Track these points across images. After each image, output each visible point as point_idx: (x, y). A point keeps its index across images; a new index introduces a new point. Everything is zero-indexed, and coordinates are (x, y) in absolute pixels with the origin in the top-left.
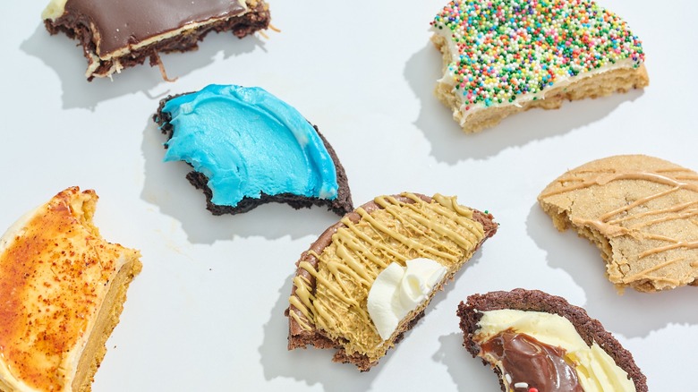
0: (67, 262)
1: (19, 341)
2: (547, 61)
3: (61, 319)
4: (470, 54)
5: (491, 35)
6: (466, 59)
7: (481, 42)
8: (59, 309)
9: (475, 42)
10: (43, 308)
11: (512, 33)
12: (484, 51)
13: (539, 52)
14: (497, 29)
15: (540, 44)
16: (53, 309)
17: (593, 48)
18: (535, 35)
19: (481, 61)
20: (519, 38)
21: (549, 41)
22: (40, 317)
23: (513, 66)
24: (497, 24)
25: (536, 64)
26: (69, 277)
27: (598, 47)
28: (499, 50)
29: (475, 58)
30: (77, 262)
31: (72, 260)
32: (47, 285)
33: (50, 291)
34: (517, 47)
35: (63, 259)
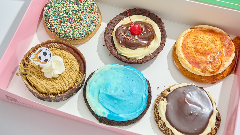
0: (214, 40)
1: (192, 35)
2: (73, 7)
3: (200, 41)
4: (56, 9)
5: (60, 4)
6: (55, 10)
7: (58, 6)
8: (202, 41)
9: (56, 7)
10: (202, 38)
11: (64, 3)
12: (59, 8)
13: (71, 5)
14: (61, 3)
15: (71, 4)
16: (202, 39)
17: (83, 2)
18: (70, 2)
19: (58, 10)
20: (66, 3)
21: (73, 3)
22: (199, 38)
23: (66, 9)
24: (60, 2)
25: (71, 7)
26: (210, 41)
27: (84, 1)
28: (62, 7)
29: (57, 10)
30: (214, 42)
31: (215, 41)
32: (207, 38)
33: (206, 38)
34: (66, 6)
35: (214, 39)
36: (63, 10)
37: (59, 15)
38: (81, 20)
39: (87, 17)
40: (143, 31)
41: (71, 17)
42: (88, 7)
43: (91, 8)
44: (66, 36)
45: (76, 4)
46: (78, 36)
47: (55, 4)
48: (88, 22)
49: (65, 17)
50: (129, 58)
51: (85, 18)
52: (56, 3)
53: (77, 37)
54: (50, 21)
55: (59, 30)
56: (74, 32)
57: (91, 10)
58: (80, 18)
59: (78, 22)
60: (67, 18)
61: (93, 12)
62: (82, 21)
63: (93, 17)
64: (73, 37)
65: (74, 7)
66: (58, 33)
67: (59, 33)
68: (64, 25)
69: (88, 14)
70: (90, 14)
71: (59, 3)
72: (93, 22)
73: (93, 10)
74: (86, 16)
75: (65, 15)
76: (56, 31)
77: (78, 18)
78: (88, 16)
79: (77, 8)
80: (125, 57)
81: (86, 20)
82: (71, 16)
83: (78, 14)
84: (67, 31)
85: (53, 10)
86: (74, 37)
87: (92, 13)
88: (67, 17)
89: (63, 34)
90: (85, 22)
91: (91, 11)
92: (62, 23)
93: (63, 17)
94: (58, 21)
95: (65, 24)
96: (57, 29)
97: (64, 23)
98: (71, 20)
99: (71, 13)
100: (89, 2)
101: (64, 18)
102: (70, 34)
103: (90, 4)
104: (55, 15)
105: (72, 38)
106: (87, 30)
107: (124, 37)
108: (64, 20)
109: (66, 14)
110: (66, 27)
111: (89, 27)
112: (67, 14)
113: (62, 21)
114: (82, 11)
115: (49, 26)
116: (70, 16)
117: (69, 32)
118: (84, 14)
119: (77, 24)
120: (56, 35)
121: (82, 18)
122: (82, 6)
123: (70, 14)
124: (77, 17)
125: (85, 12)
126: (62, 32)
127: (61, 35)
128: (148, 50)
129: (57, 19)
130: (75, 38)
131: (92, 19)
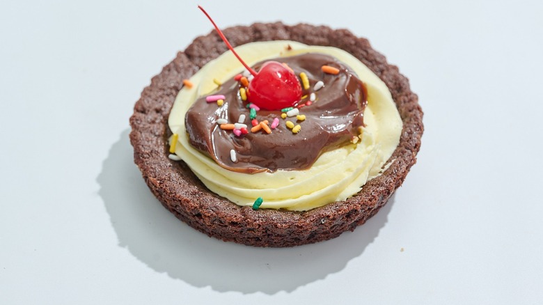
40: (307, 86)
50: (301, 210)
80: (283, 210)
107: (238, 132)
128: (370, 148)
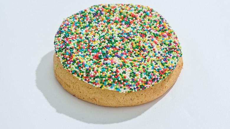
36: (97, 37)
37: (89, 46)
38: (143, 50)
39: (154, 44)
41: (120, 45)
42: (153, 27)
43: (160, 26)
44: (119, 81)
45: (124, 23)
46: (145, 78)
47: (77, 29)
48: (159, 53)
49: (107, 47)
51: (149, 46)
52: (78, 27)
53: (142, 82)
54: (74, 58)
55: (100, 70)
56: (134, 71)
57: (160, 30)
58: (139, 46)
59: (136, 54)
60: (111, 49)
61: (165, 34)
62: (146, 53)
63: (167, 43)
64: (133, 80)
65: (122, 28)
66: (98, 77)
67: (101, 77)
68: (107, 63)
69: (155, 39)
70: (161, 39)
71: (86, 27)
72: (170, 51)
73: (165, 30)
74: (152, 42)
75: (104, 45)
76: (92, 73)
77: (134, 46)
78: (156, 43)
79: (129, 30)
81: (154, 50)
82: (119, 43)
83: (135, 38)
84: (117, 71)
85: (75, 39)
86: (137, 82)
87: (164, 36)
88: (112, 47)
89: (110, 77)
90: (151, 54)
91: (160, 33)
92: (102, 60)
93: (101, 49)
94: (92, 57)
95: (108, 61)
96: (94, 68)
97: (105, 60)
98: (120, 51)
99: (118, 39)
100: (151, 16)
101: (104, 51)
102: (127, 76)
103: (155, 21)
104: (81, 48)
105: (131, 85)
106: (161, 66)
108: (104, 54)
109: (107, 42)
110: (113, 65)
111: (165, 60)
112: (109, 41)
113: (101, 56)
114: (142, 33)
115: (74, 67)
116: (118, 45)
117: (124, 72)
118: (147, 38)
119: (136, 58)
120: (94, 83)
121: (144, 47)
122: (138, 26)
123: (116, 41)
124: (132, 44)
125: (148, 35)
126: (108, 74)
127: (105, 81)
129: (87, 55)
130: (139, 84)
131: (165, 46)
